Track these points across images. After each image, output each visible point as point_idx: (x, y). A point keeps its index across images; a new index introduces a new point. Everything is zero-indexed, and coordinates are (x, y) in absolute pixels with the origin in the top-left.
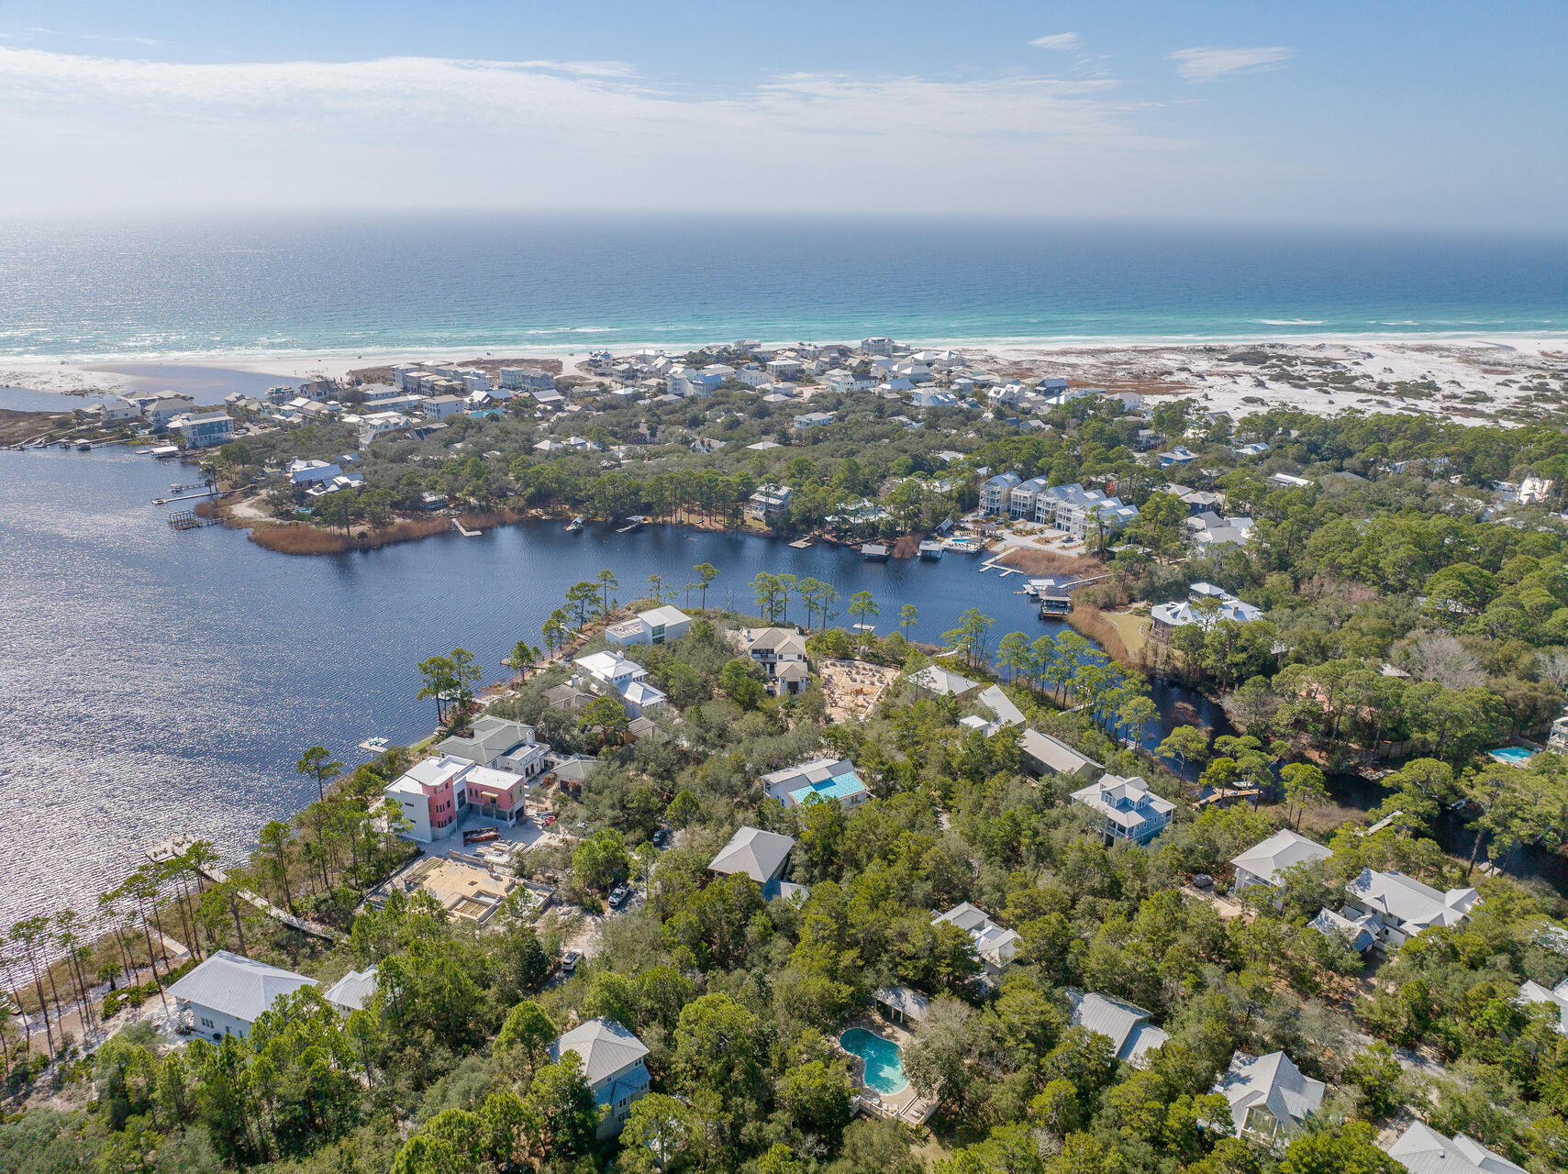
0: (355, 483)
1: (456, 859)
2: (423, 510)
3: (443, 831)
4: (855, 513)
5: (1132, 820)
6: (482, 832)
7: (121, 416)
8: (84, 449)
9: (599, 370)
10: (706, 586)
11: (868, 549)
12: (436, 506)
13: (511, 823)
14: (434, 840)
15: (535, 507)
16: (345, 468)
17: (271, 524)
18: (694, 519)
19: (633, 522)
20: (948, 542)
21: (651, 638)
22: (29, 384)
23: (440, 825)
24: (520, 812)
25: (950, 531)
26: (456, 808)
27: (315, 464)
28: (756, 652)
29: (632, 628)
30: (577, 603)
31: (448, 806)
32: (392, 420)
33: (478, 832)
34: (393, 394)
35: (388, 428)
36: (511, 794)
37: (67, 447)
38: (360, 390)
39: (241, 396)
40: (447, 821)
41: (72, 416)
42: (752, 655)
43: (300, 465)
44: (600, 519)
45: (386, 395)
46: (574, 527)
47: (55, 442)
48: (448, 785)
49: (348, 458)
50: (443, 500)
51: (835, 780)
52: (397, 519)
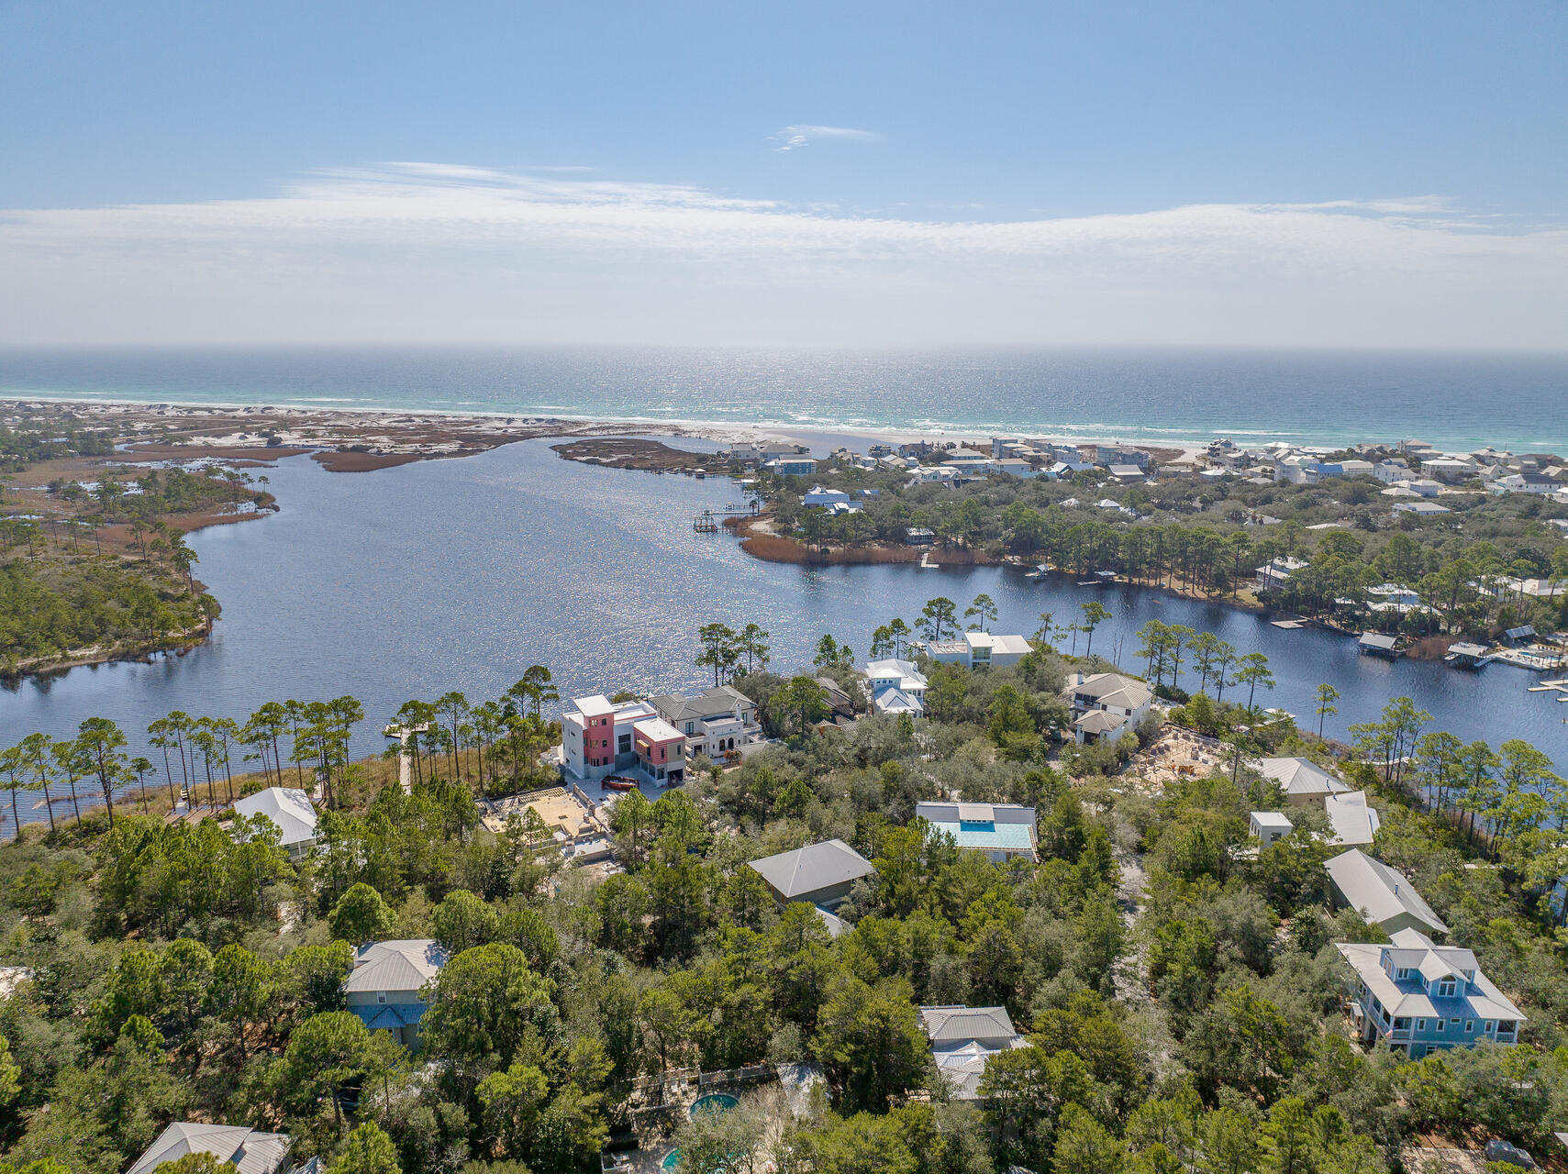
0: (852, 511)
1: (576, 795)
2: (906, 543)
3: (594, 770)
6: (624, 780)
7: (744, 457)
8: (701, 476)
9: (1216, 459)
10: (1090, 630)
11: (1370, 638)
12: (919, 540)
13: (659, 783)
14: (587, 777)
15: (1012, 553)
16: (853, 498)
17: (769, 537)
18: (1177, 585)
19: (1099, 577)
20: (1514, 654)
21: (971, 661)
22: (714, 438)
23: (596, 763)
24: (677, 775)
25: (1525, 641)
26: (616, 751)
27: (829, 491)
28: (1079, 696)
29: (958, 648)
30: (933, 620)
31: (605, 746)
32: (942, 473)
33: (619, 779)
34: (975, 458)
35: (935, 477)
36: (663, 748)
37: (689, 474)
38: (948, 452)
39: (844, 450)
40: (601, 761)
41: (713, 456)
42: (1073, 698)
43: (817, 491)
44: (1072, 571)
45: (969, 458)
46: (1036, 574)
47: (683, 471)
48: (605, 721)
49: (867, 492)
50: (929, 537)
51: (996, 826)
52: (876, 547)
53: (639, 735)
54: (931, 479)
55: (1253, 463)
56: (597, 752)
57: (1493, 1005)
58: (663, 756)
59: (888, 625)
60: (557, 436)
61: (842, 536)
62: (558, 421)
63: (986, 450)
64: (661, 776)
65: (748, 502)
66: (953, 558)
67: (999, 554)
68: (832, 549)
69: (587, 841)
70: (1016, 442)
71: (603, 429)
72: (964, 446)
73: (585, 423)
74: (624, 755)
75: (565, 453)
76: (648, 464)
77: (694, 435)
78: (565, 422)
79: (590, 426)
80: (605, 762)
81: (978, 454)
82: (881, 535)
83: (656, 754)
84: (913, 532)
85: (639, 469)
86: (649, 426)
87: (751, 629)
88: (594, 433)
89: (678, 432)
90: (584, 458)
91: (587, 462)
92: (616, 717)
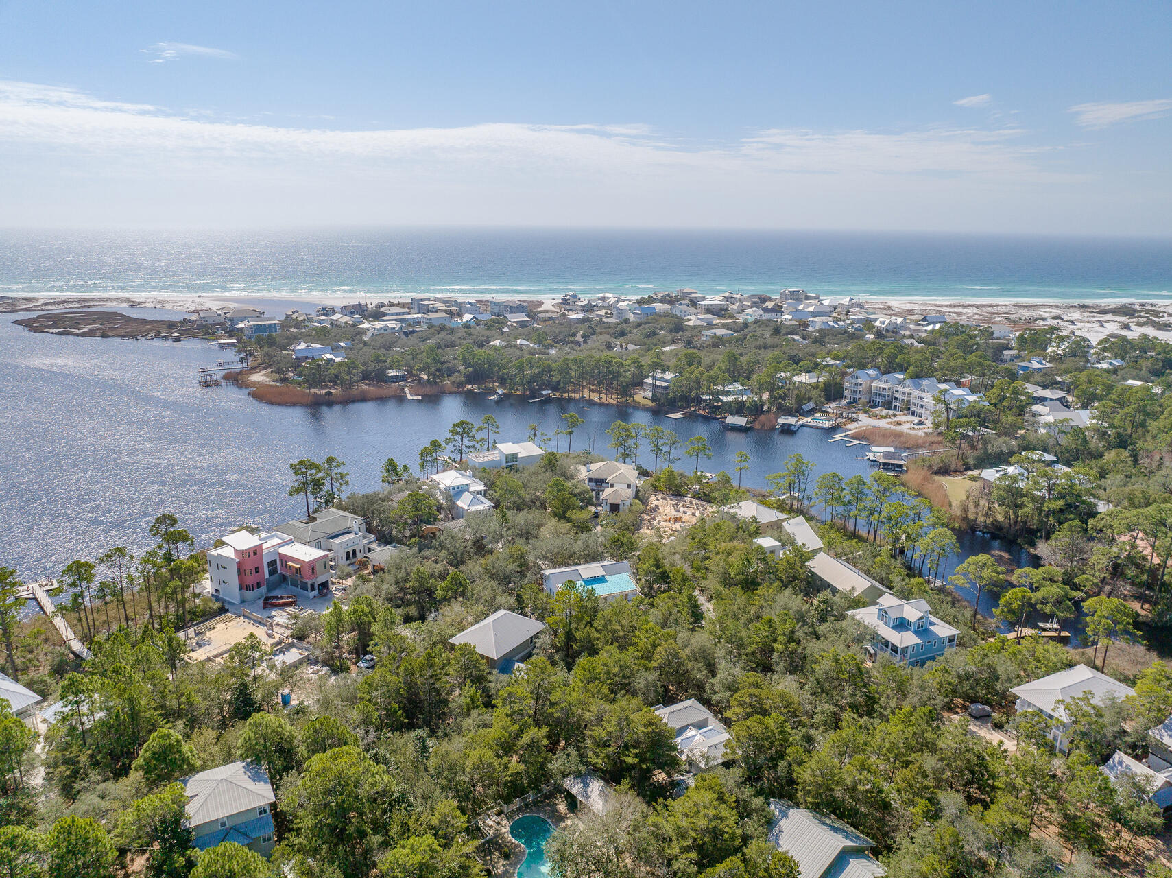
0: (338, 360)
1: (246, 617)
2: (386, 382)
3: (249, 595)
4: (727, 393)
5: (908, 639)
6: (282, 598)
7: (210, 321)
8: (177, 340)
9: (568, 307)
10: (570, 433)
11: (731, 420)
12: (396, 379)
13: (312, 594)
14: (243, 601)
15: (470, 383)
16: (335, 349)
17: (271, 386)
18: (594, 396)
19: (542, 395)
20: (808, 420)
21: (504, 464)
22: (168, 307)
23: (251, 588)
24: (325, 585)
25: (811, 412)
26: (267, 575)
27: (314, 345)
28: (591, 480)
29: (491, 456)
30: (458, 437)
31: (257, 572)
32: (390, 326)
33: (277, 598)
34: (404, 313)
35: (385, 330)
36: (312, 566)
37: (166, 338)
38: (382, 309)
39: (297, 312)
40: (255, 585)
41: (181, 322)
42: (587, 482)
43: (303, 346)
44: (518, 393)
45: (400, 314)
46: (495, 397)
47: (159, 336)
48: (256, 552)
49: (342, 344)
50: (403, 376)
51: (607, 578)
52: (364, 387)
53: (284, 559)
54: (382, 332)
55: (595, 308)
56: (250, 580)
57: (943, 630)
58: (313, 572)
59: (428, 445)
60: (13, 311)
61: (336, 379)
62: (8, 298)
63: (408, 306)
64: (313, 589)
65: (237, 358)
66: (427, 390)
67: (460, 385)
68: (333, 391)
69: (281, 652)
70: (429, 300)
71: (58, 303)
72: (391, 304)
73: (36, 299)
74: (273, 577)
75: (28, 324)
76: (123, 332)
77: (149, 305)
78: (15, 299)
79: (43, 301)
80: (259, 585)
81: (406, 310)
82: (366, 377)
83: (307, 572)
84: (391, 373)
85: (113, 337)
86: (102, 299)
87: (330, 461)
88: (54, 307)
89: (133, 304)
90: (55, 331)
91: (60, 333)
92: (264, 546)
